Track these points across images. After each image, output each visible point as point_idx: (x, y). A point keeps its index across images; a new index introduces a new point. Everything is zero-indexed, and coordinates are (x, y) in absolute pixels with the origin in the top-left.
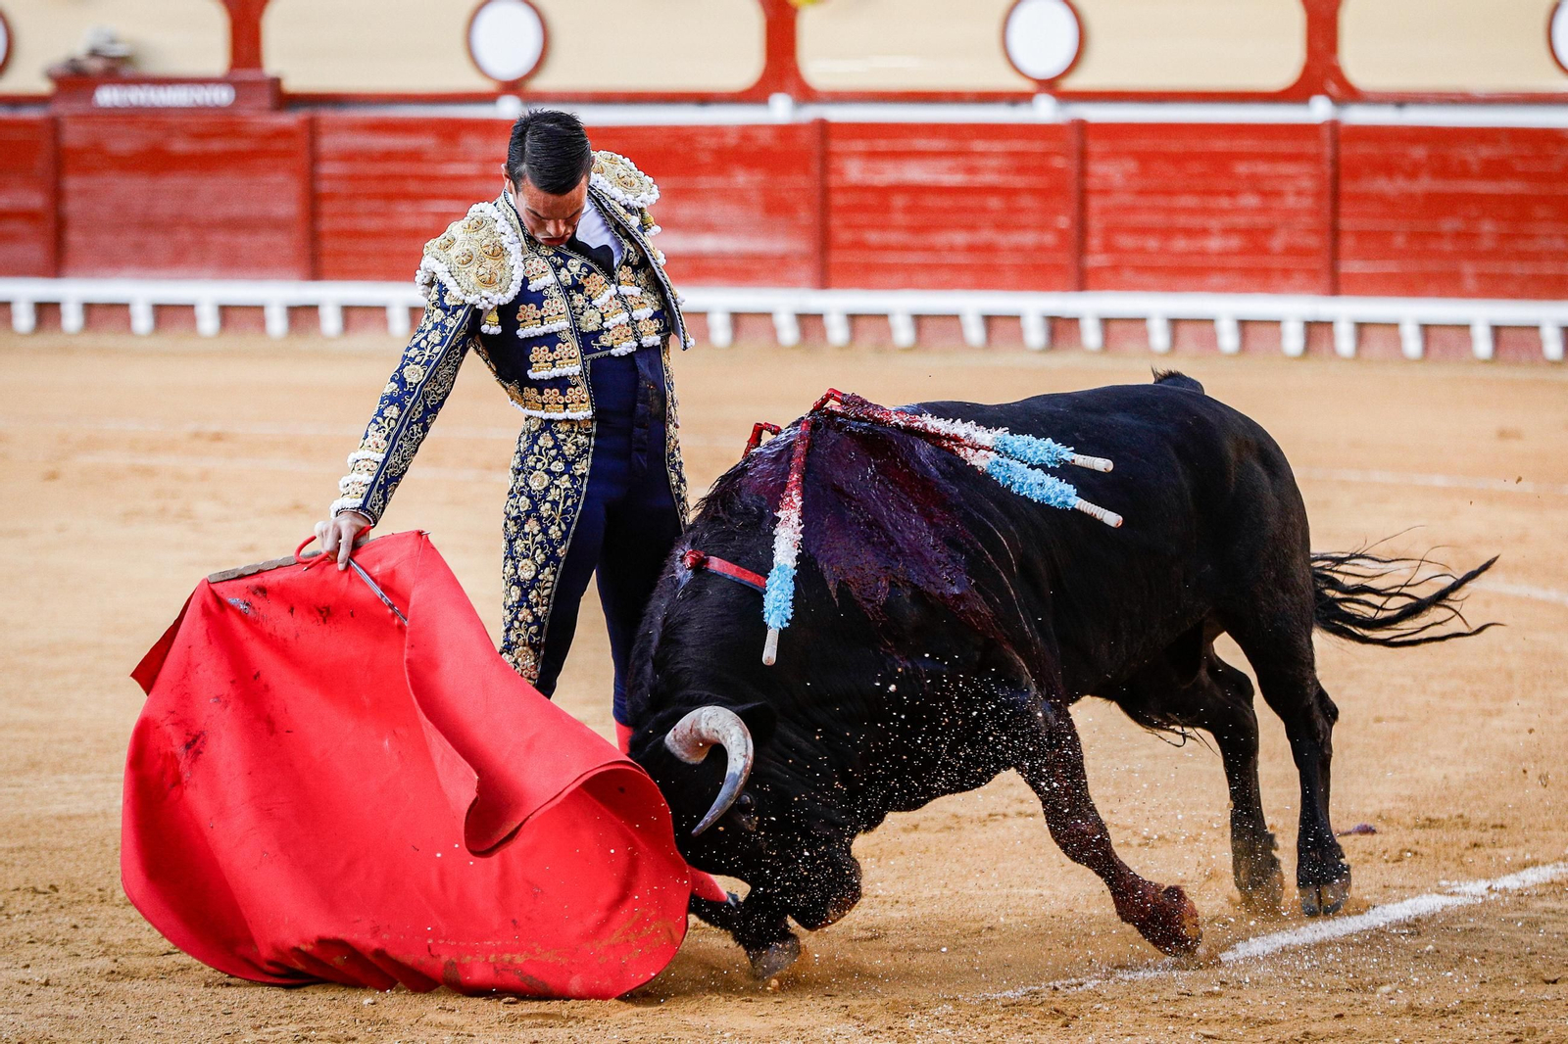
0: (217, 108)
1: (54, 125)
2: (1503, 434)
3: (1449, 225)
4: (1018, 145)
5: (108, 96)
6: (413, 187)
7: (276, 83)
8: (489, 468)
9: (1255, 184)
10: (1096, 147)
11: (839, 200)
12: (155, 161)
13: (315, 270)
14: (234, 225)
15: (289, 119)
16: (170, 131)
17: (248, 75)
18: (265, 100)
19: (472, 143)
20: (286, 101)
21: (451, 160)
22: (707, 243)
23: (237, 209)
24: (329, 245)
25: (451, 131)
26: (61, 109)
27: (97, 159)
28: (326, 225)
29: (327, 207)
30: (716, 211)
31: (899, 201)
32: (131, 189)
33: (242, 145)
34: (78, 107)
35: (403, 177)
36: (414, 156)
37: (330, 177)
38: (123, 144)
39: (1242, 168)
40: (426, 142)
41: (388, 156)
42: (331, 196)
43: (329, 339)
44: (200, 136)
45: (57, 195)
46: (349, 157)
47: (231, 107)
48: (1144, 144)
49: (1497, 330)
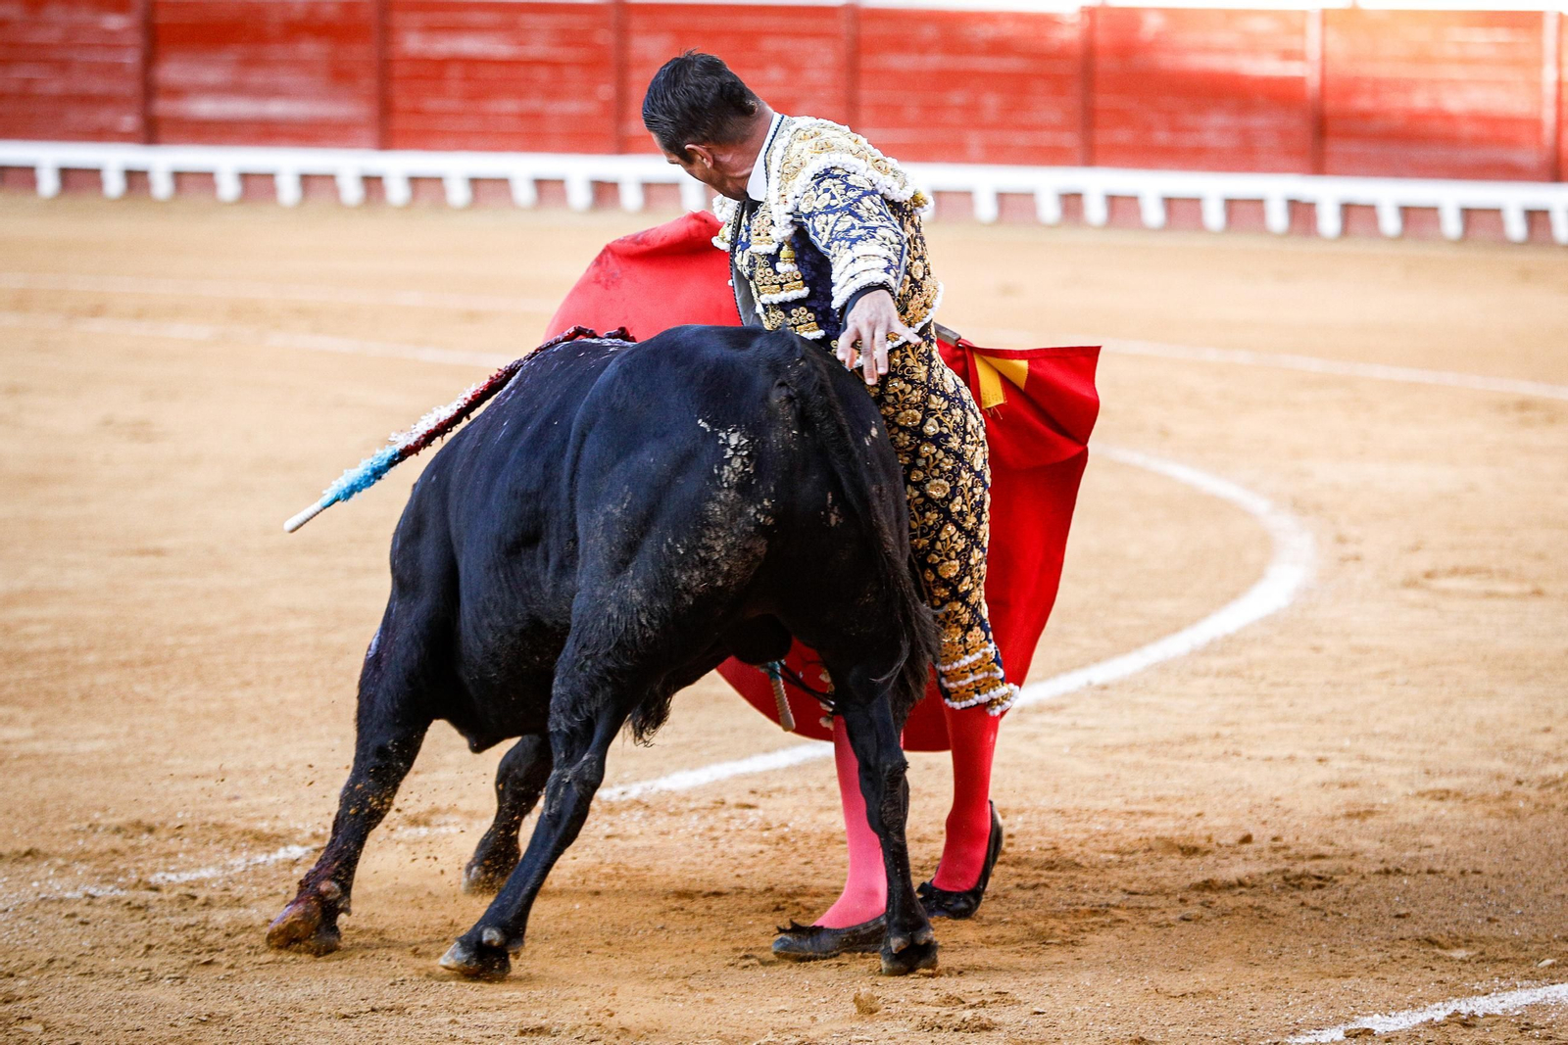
2: (1007, 290)
3: (957, 97)
4: (563, 20)
9: (782, 59)
10: (637, 23)
11: (401, 70)
22: (276, 108)
30: (286, 78)
31: (454, 72)
39: (770, 45)
48: (680, 20)
49: (1001, 197)
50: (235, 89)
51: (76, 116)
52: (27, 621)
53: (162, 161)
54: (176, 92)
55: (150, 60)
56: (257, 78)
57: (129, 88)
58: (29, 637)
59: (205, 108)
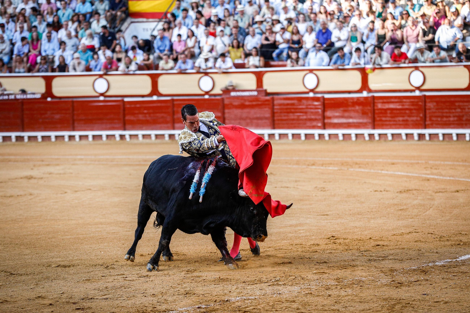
0: (254, 96)
1: (223, 99)
4: (412, 100)
5: (233, 94)
6: (293, 110)
7: (266, 90)
8: (308, 165)
9: (459, 107)
10: (428, 100)
11: (377, 111)
12: (242, 106)
13: (274, 128)
14: (258, 119)
15: (268, 98)
16: (245, 100)
17: (260, 89)
18: (264, 94)
19: (304, 102)
20: (267, 94)
21: (300, 105)
22: (351, 121)
23: (258, 116)
24: (276, 122)
25: (300, 99)
26: (223, 96)
27: (231, 106)
28: (276, 118)
29: (276, 115)
30: (352, 114)
31: (389, 112)
32: (238, 112)
33: (260, 103)
34: (227, 96)
35: (290, 109)
36: (293, 104)
37: (276, 109)
38: (236, 103)
39: (457, 104)
40: (295, 102)
41: (288, 104)
42: (277, 113)
43: (277, 140)
44: (251, 101)
45: (223, 113)
46: (280, 105)
47: (257, 96)
48: (438, 99)
50: (342, 117)
51: (309, 124)
52: (300, 230)
53: (326, 132)
54: (330, 118)
55: (324, 111)
56: (346, 114)
57: (320, 117)
58: (300, 233)
59: (336, 121)
